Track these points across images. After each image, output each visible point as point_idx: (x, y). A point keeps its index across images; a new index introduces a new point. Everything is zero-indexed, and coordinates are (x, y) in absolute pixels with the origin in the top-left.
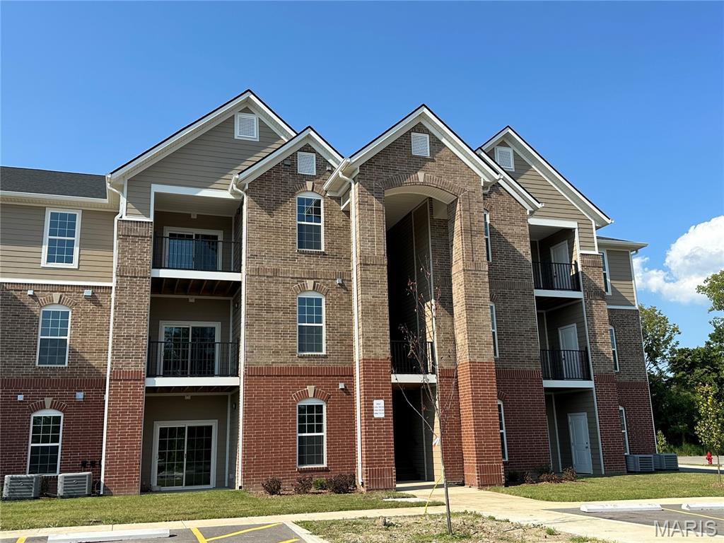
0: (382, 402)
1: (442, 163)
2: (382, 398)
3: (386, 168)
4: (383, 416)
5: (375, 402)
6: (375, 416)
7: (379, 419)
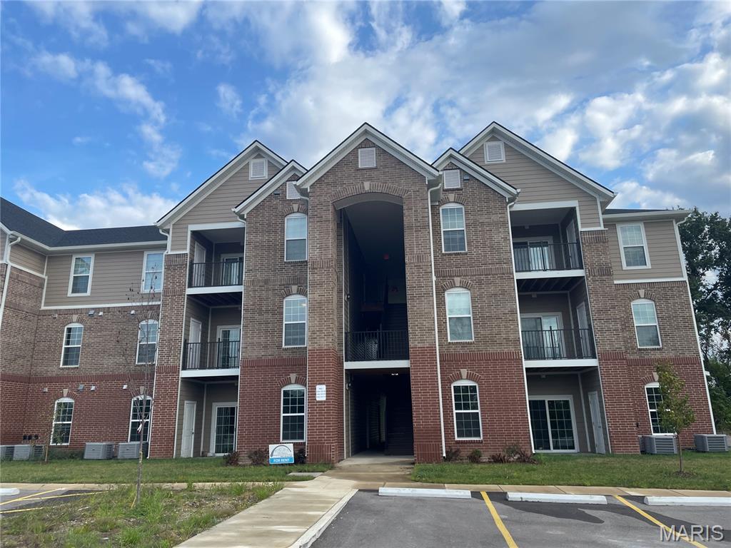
0: (324, 387)
1: (387, 170)
2: (324, 384)
3: (335, 184)
4: (324, 399)
5: (318, 387)
6: (317, 399)
7: (321, 402)
